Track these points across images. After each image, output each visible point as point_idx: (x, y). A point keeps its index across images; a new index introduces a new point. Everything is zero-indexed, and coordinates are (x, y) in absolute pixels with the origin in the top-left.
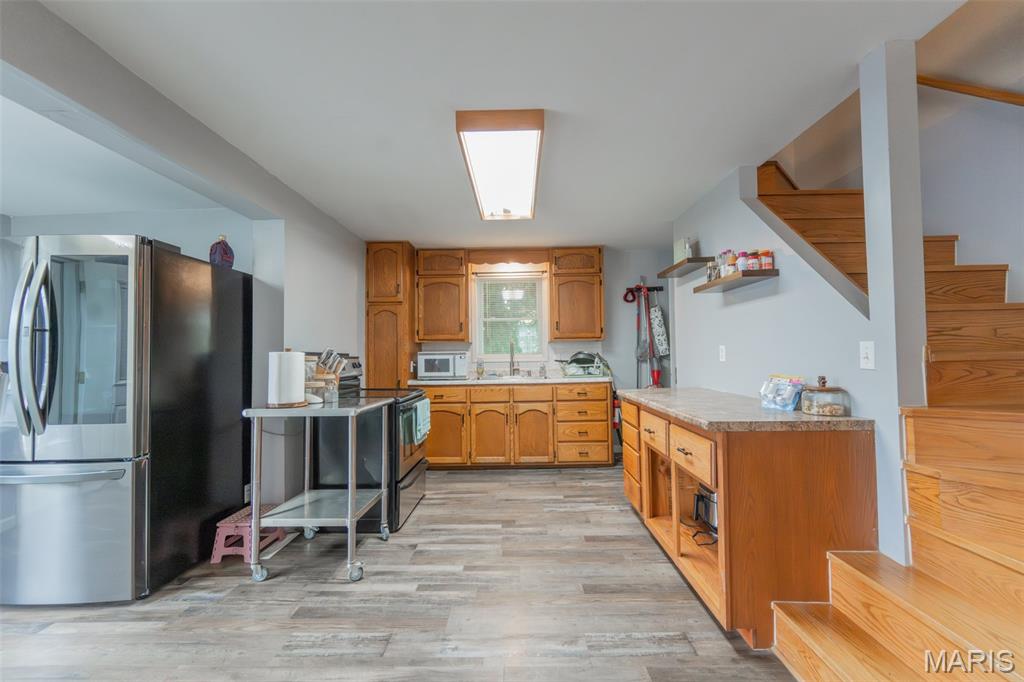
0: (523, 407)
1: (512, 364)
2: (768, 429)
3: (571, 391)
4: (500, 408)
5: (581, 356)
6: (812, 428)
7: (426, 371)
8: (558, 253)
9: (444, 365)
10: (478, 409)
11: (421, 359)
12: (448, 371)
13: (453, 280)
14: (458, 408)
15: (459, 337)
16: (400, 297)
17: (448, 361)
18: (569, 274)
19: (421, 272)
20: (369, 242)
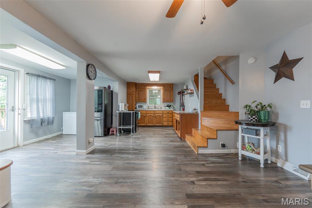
0: (157, 115)
1: (155, 107)
3: (166, 112)
4: (152, 115)
5: (168, 105)
7: (138, 107)
8: (164, 85)
9: (141, 107)
10: (148, 115)
11: (137, 105)
12: (142, 107)
13: (144, 90)
14: (144, 115)
15: (144, 101)
16: (133, 93)
17: (142, 106)
18: (166, 89)
19: (137, 88)
20: (128, 82)
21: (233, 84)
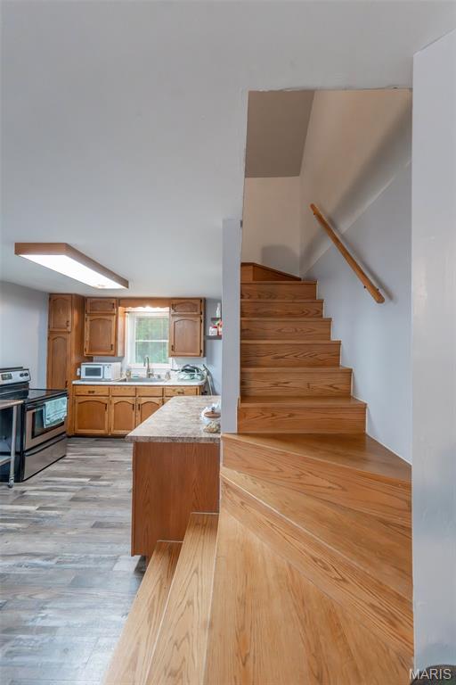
0: (144, 400)
1: (148, 370)
2: (160, 441)
3: (174, 390)
4: (130, 400)
5: (188, 368)
6: (185, 441)
7: (86, 375)
8: (174, 302)
9: (96, 372)
10: (115, 400)
11: (84, 367)
12: (100, 375)
13: (108, 317)
14: (104, 399)
15: (112, 353)
16: (69, 329)
17: (100, 369)
18: (181, 315)
19: (88, 312)
20: (51, 294)
21: (380, 300)
